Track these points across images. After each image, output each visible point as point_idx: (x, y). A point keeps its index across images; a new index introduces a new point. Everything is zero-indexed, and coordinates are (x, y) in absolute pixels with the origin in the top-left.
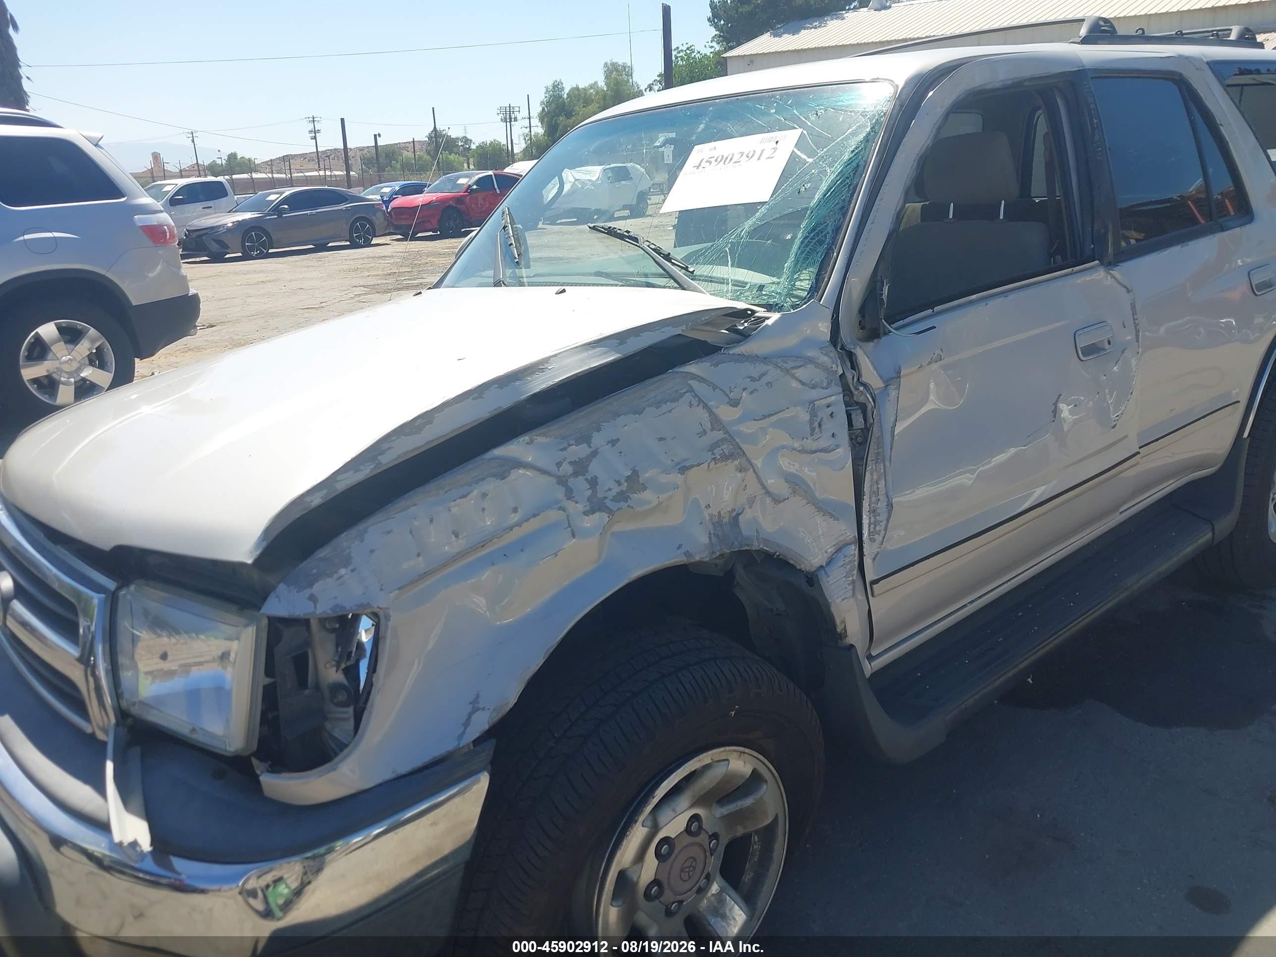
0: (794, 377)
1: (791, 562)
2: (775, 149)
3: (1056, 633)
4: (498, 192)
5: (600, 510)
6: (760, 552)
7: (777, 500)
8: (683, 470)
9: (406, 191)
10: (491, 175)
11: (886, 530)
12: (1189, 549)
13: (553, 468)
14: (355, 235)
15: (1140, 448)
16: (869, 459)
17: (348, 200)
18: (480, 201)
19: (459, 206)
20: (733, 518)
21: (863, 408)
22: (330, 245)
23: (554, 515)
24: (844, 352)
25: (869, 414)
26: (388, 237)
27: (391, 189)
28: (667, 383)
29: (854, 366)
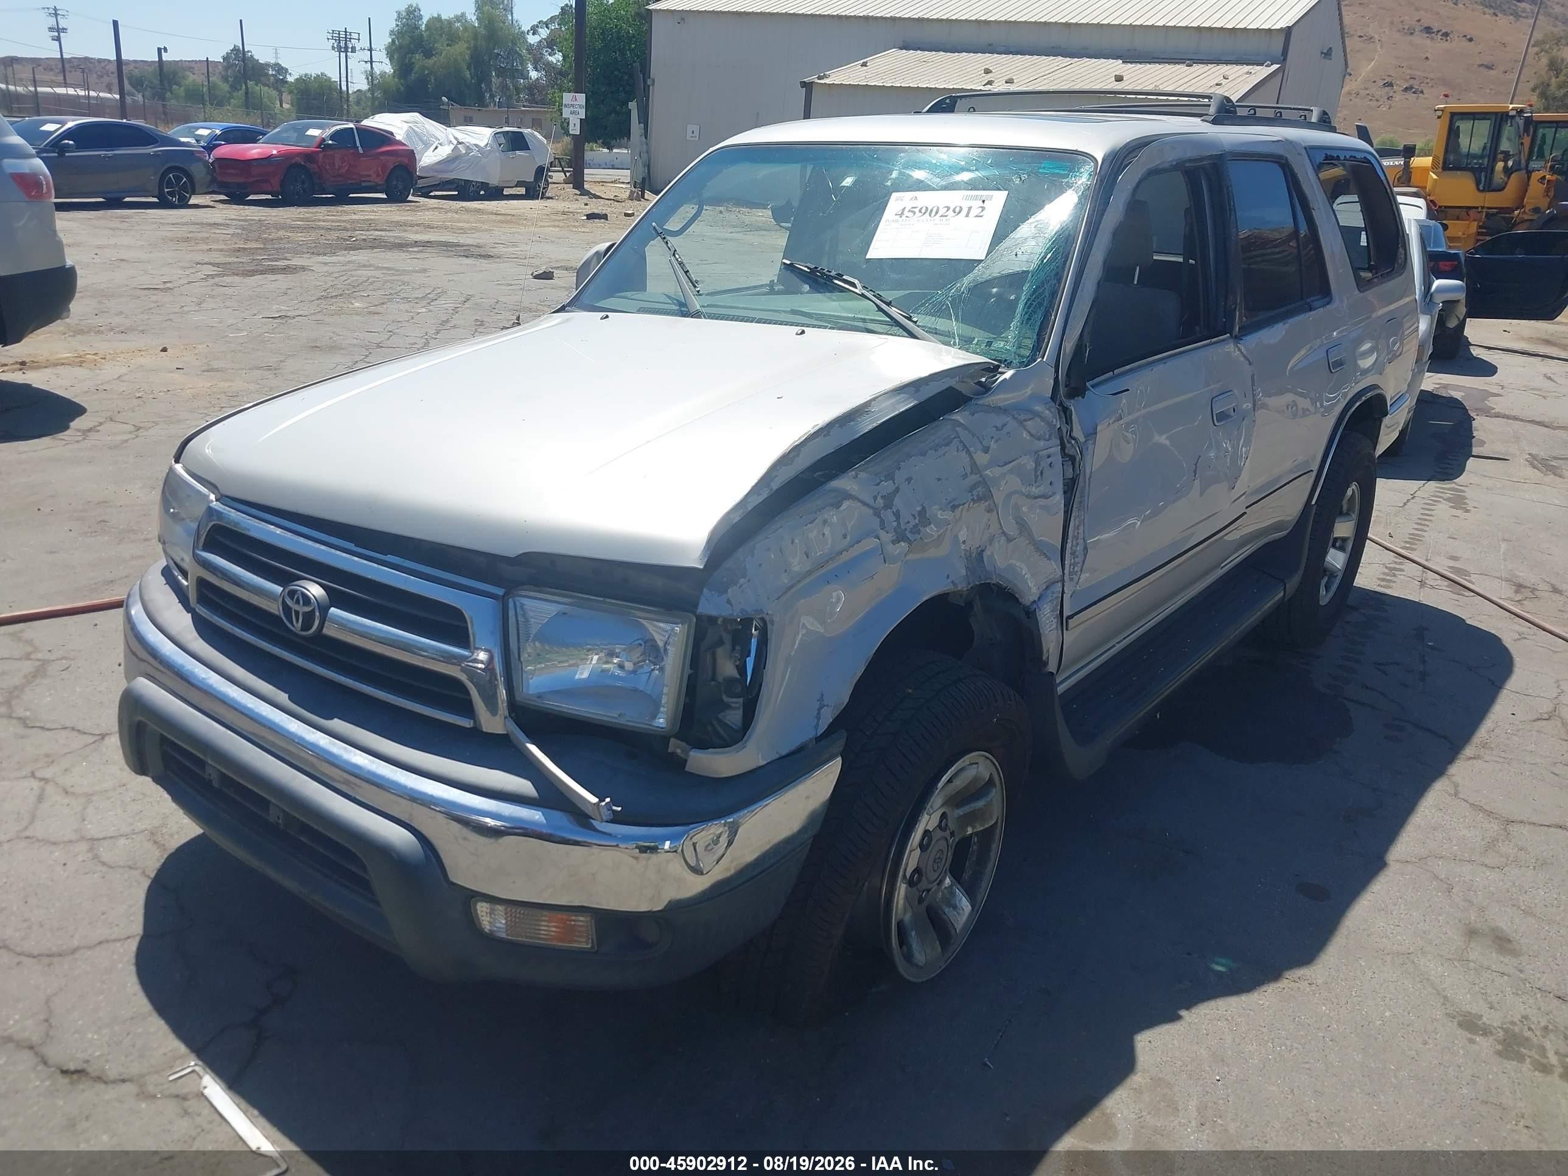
0: (1025, 428)
1: (1017, 596)
2: (983, 209)
3: (1181, 673)
4: (361, 151)
5: (903, 540)
6: (998, 586)
7: (1009, 540)
8: (954, 508)
9: (231, 136)
10: (352, 128)
11: (1081, 571)
12: (1269, 604)
13: (871, 502)
14: (166, 190)
15: (1247, 508)
16: (1074, 506)
17: (157, 142)
18: (338, 163)
19: (308, 165)
20: (980, 554)
21: (1073, 459)
22: (127, 199)
23: (870, 543)
24: (1060, 408)
25: (1077, 465)
26: (208, 197)
27: (209, 131)
28: (942, 429)
29: (1069, 421)
